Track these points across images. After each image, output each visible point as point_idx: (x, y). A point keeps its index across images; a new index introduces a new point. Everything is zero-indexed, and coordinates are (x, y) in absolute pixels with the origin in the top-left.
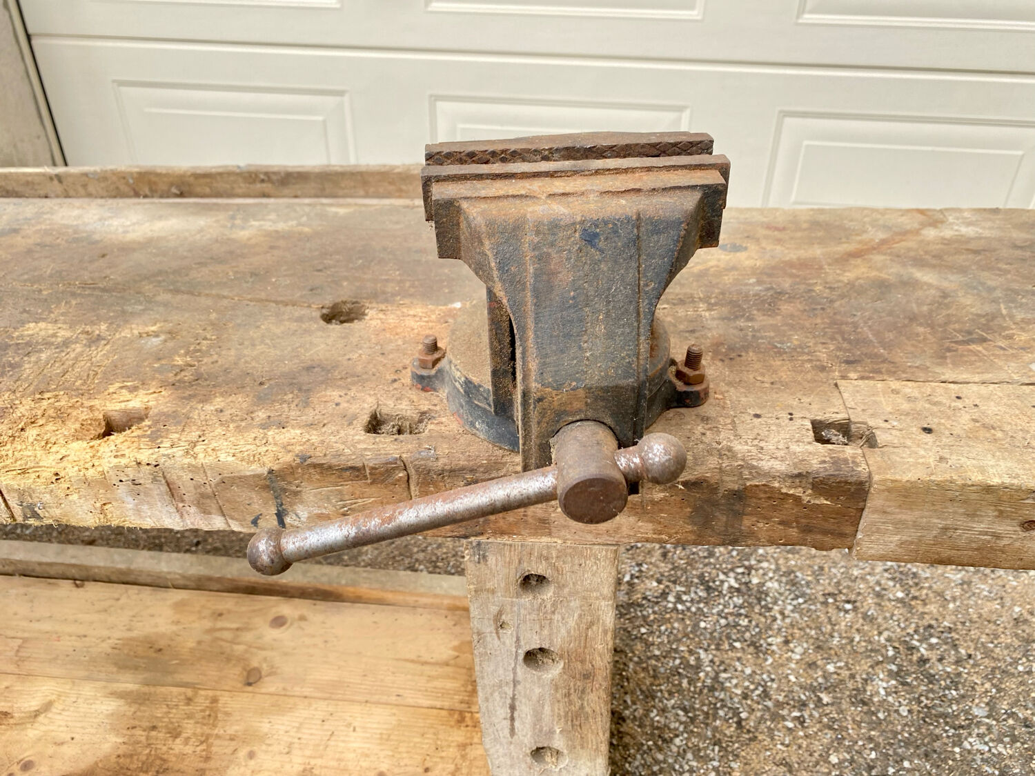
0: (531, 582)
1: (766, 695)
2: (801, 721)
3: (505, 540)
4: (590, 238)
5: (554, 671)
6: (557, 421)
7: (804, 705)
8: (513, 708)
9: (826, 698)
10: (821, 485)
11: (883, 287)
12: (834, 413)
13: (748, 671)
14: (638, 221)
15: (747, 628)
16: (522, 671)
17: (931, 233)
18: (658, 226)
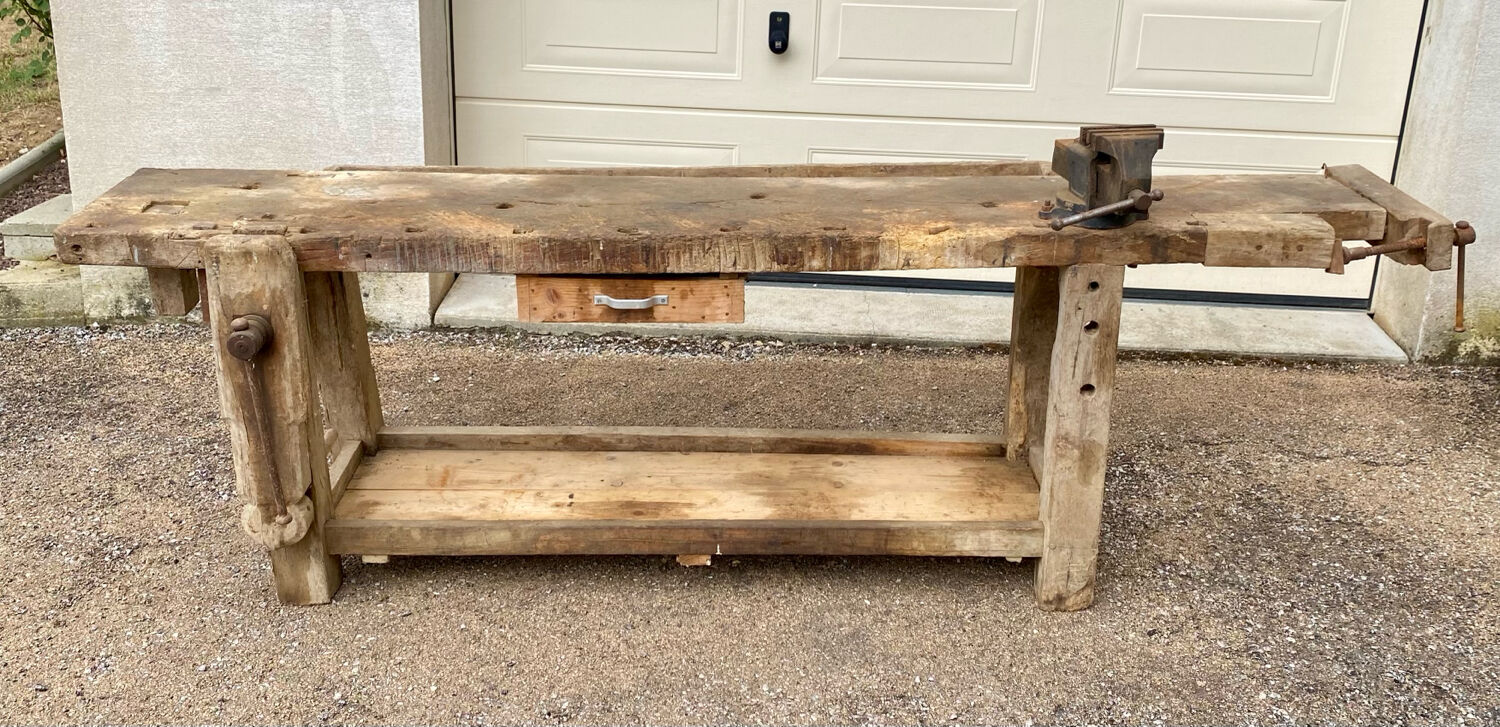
0: (1094, 286)
1: (1159, 515)
2: (1185, 524)
3: (1085, 265)
4: (1136, 143)
5: (1095, 335)
6: (1131, 188)
7: (1185, 518)
8: (1076, 359)
9: (1198, 515)
10: (1192, 235)
11: (1202, 195)
12: (1192, 220)
13: (1145, 507)
14: (1146, 140)
15: (1138, 490)
16: (1083, 334)
17: (1219, 181)
18: (1151, 141)
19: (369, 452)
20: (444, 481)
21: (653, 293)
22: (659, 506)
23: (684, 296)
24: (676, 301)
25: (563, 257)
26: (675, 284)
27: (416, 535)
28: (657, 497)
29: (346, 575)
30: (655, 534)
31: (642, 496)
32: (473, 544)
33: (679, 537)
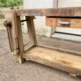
19: (34, 46)
20: (40, 52)
21: (71, 21)
22: (68, 63)
23: (77, 22)
24: (75, 23)
25: (53, 13)
26: (75, 19)
27: (31, 58)
28: (68, 61)
29: (24, 61)
30: (66, 68)
31: (66, 60)
32: (38, 61)
33: (70, 70)
